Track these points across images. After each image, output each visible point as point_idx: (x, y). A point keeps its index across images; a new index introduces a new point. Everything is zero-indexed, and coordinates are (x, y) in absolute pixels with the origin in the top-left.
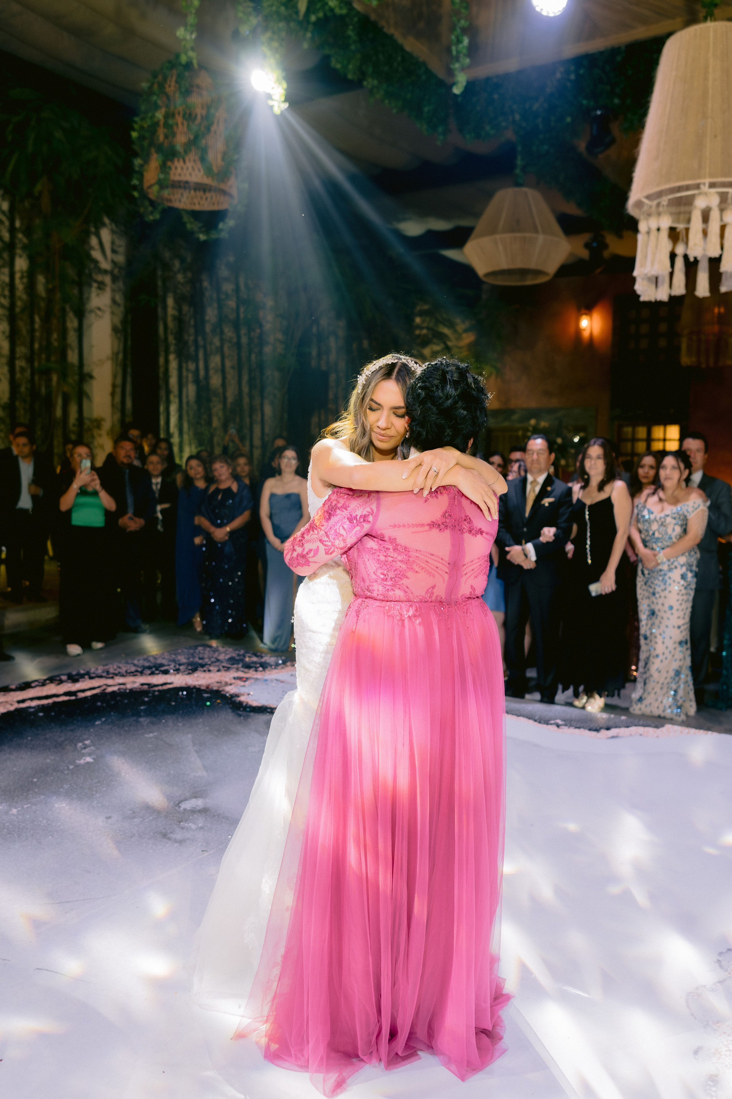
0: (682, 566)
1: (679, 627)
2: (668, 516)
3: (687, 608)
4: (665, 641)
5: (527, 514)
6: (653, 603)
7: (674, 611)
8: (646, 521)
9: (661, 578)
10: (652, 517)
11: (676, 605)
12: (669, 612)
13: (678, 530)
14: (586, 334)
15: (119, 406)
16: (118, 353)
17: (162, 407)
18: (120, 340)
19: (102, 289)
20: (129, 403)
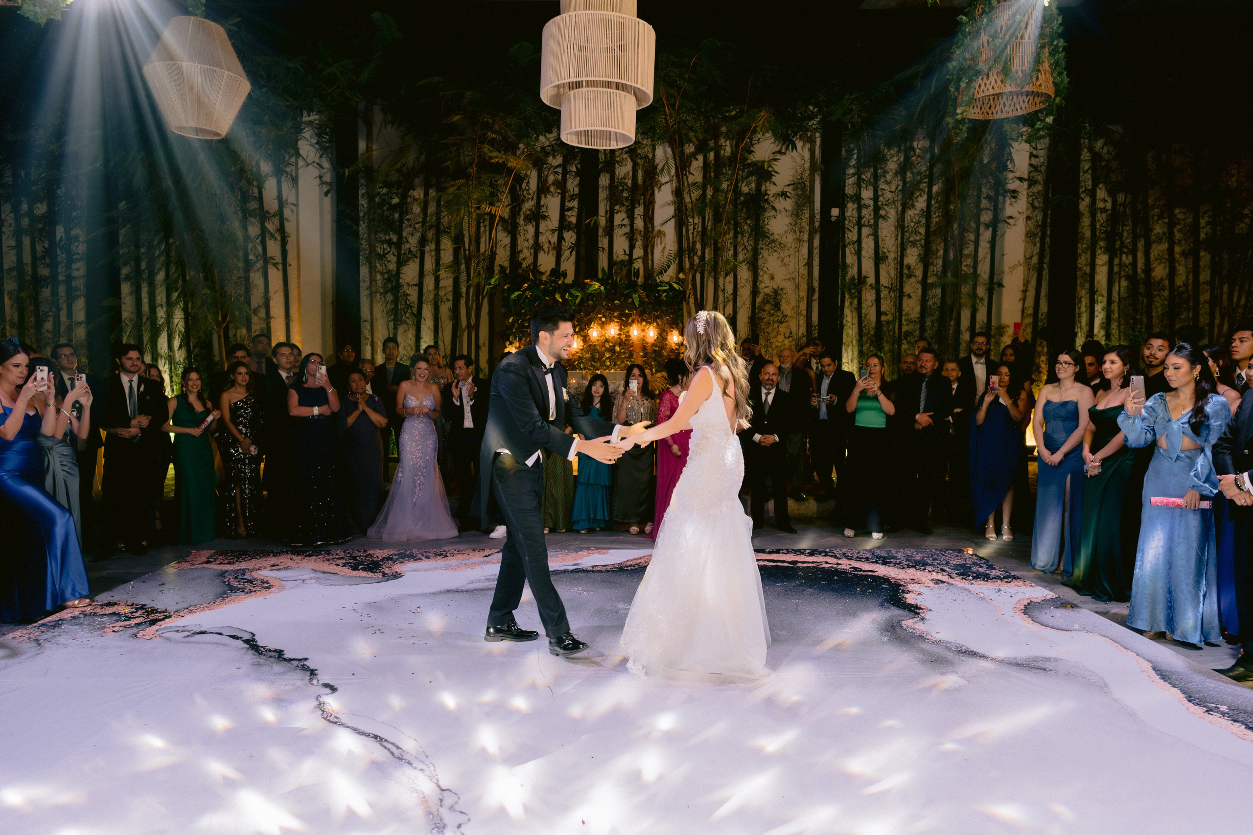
15: (1030, 311)
16: (1031, 257)
17: (1083, 307)
18: (1035, 244)
19: (1015, 197)
20: (1044, 307)
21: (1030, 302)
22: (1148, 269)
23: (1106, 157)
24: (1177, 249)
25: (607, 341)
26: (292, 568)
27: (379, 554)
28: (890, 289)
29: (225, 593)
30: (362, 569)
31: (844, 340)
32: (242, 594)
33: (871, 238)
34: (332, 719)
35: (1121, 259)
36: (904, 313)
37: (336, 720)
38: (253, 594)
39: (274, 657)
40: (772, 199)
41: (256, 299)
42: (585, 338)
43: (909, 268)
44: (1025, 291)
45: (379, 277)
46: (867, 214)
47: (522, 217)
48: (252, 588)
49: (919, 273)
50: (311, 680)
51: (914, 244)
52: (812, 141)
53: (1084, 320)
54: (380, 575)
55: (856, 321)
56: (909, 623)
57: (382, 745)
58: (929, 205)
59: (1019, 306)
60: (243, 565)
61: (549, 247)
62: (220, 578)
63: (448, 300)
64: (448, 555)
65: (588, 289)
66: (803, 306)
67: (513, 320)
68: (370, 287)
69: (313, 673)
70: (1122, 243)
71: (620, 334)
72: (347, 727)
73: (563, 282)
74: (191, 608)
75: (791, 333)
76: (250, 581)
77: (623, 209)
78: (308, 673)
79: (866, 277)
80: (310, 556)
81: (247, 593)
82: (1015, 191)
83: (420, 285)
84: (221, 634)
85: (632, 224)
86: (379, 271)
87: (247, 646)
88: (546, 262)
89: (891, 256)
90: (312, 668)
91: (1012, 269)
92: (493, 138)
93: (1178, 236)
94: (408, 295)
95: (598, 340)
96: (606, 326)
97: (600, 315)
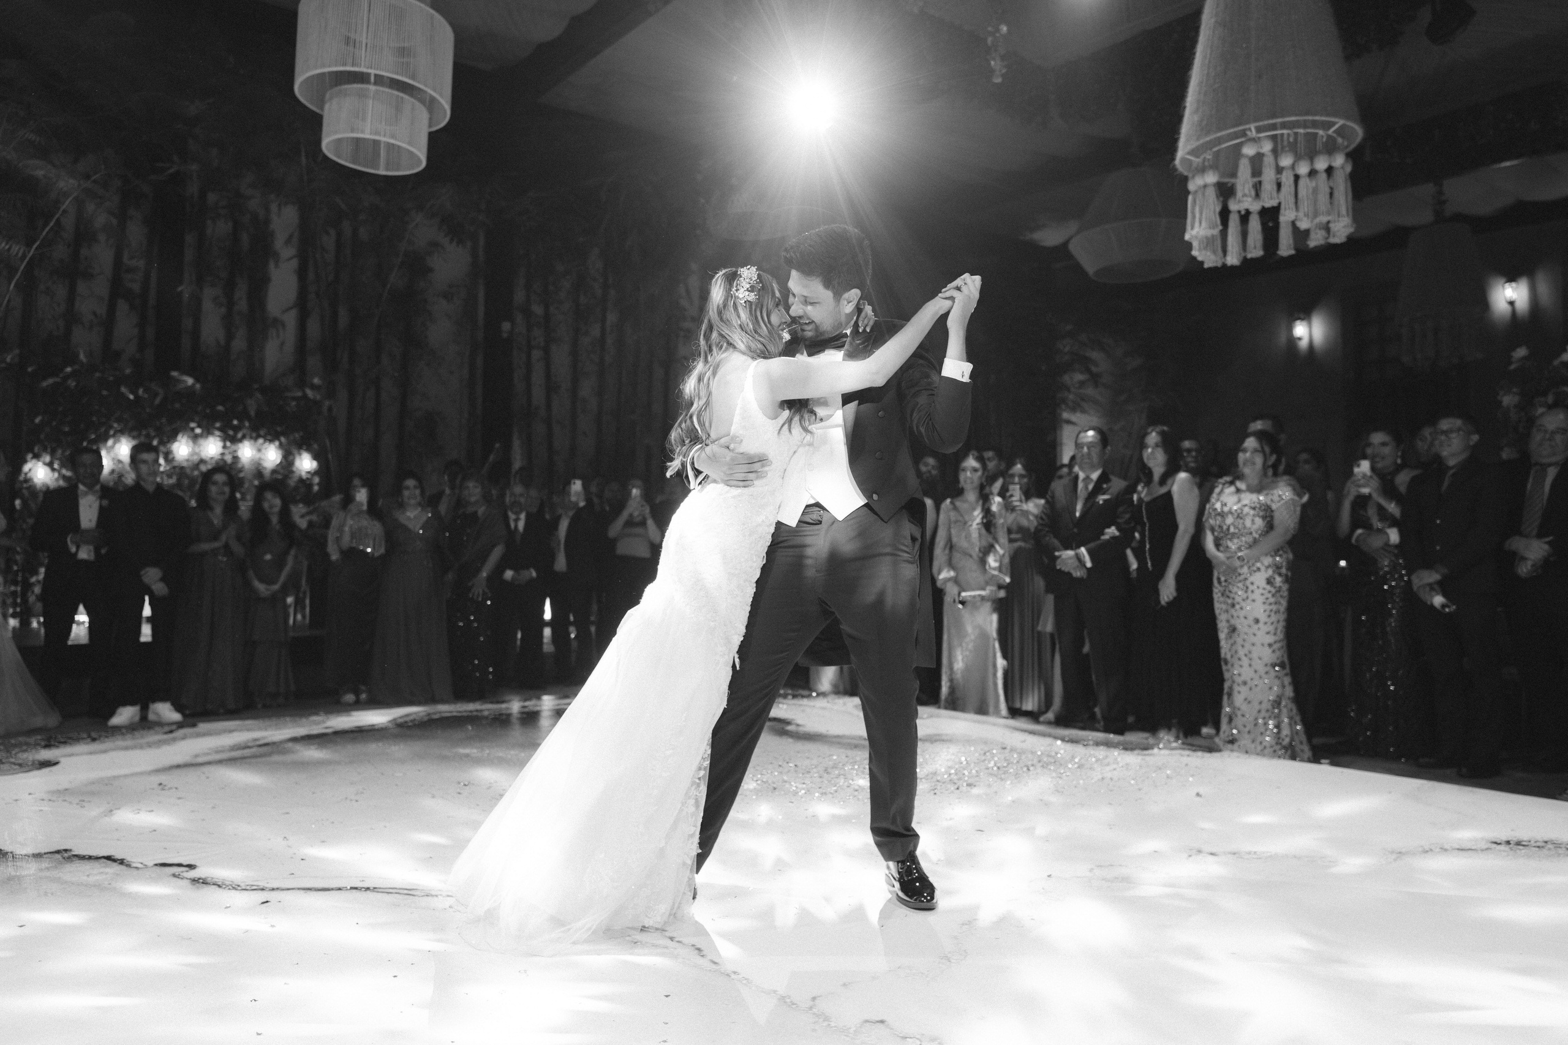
0: (1267, 567)
1: (1270, 645)
2: (1246, 505)
3: (1278, 622)
4: (1253, 663)
5: (1078, 514)
6: (1232, 617)
7: (1261, 625)
8: (1219, 514)
9: (1240, 585)
10: (1226, 509)
11: (1263, 618)
12: (1256, 627)
13: (1259, 523)
14: (1304, 344)
25: (202, 461)
28: (561, 424)
36: (578, 452)
40: (431, 300)
43: (583, 400)
47: (47, 271)
51: (587, 374)
61: (91, 322)
67: (41, 421)
71: (223, 454)
77: (218, 282)
85: (230, 305)
89: (565, 385)
92: (28, 141)
95: (187, 460)
96: (201, 441)
97: (192, 425)
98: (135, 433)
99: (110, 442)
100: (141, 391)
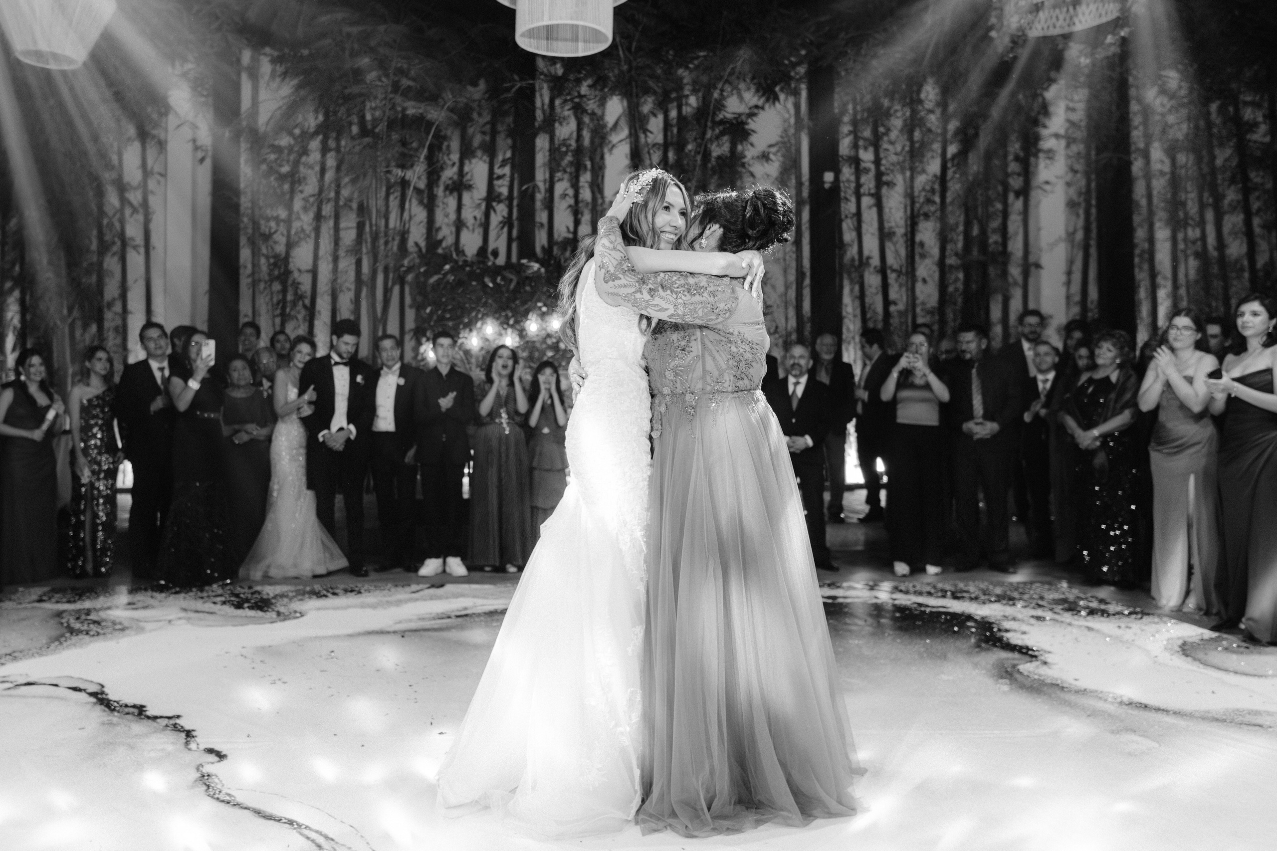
15: (1077, 298)
16: (1075, 231)
17: (1143, 293)
18: (1078, 215)
19: (1050, 158)
20: (1093, 293)
21: (1076, 287)
22: (1221, 245)
23: (1160, 110)
24: (1256, 221)
25: (549, 336)
26: (153, 607)
27: (269, 591)
28: (899, 273)
29: (62, 636)
30: (249, 607)
31: (844, 337)
32: (87, 638)
33: (875, 210)
34: (222, 797)
35: (1186, 234)
36: (918, 302)
37: (228, 798)
38: (101, 637)
39: (133, 714)
40: (751, 162)
41: (111, 290)
42: (522, 333)
43: (922, 244)
44: (1069, 273)
45: (263, 261)
46: (868, 182)
47: (442, 188)
48: (99, 630)
49: (935, 252)
50: (187, 743)
51: (927, 216)
52: (796, 93)
53: (1145, 310)
54: (274, 615)
55: (858, 312)
56: (1027, 667)
57: (301, 834)
58: (944, 168)
59: (1063, 291)
60: (87, 604)
61: (474, 225)
62: (57, 619)
63: (349, 290)
64: (362, 591)
65: (525, 272)
66: (792, 294)
67: (431, 311)
68: (253, 273)
69: (189, 734)
70: (1186, 213)
72: (246, 808)
73: (494, 263)
74: (16, 654)
75: (777, 327)
76: (96, 622)
77: (566, 176)
78: (183, 735)
79: (869, 258)
80: (176, 593)
81: (93, 636)
82: (1050, 151)
83: (314, 272)
84: (56, 685)
85: (576, 196)
86: (263, 255)
87: (93, 700)
88: (471, 242)
89: (900, 231)
90: (187, 727)
91: (1052, 246)
92: (409, 87)
93: (1255, 205)
94: (299, 283)
95: (538, 335)
96: (547, 318)
97: (540, 304)
98: (497, 315)
99: (479, 324)
100: (499, 280)
